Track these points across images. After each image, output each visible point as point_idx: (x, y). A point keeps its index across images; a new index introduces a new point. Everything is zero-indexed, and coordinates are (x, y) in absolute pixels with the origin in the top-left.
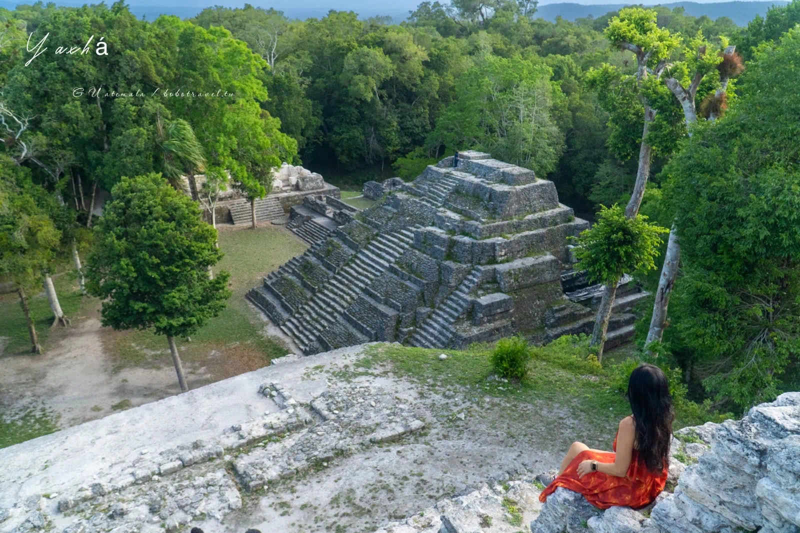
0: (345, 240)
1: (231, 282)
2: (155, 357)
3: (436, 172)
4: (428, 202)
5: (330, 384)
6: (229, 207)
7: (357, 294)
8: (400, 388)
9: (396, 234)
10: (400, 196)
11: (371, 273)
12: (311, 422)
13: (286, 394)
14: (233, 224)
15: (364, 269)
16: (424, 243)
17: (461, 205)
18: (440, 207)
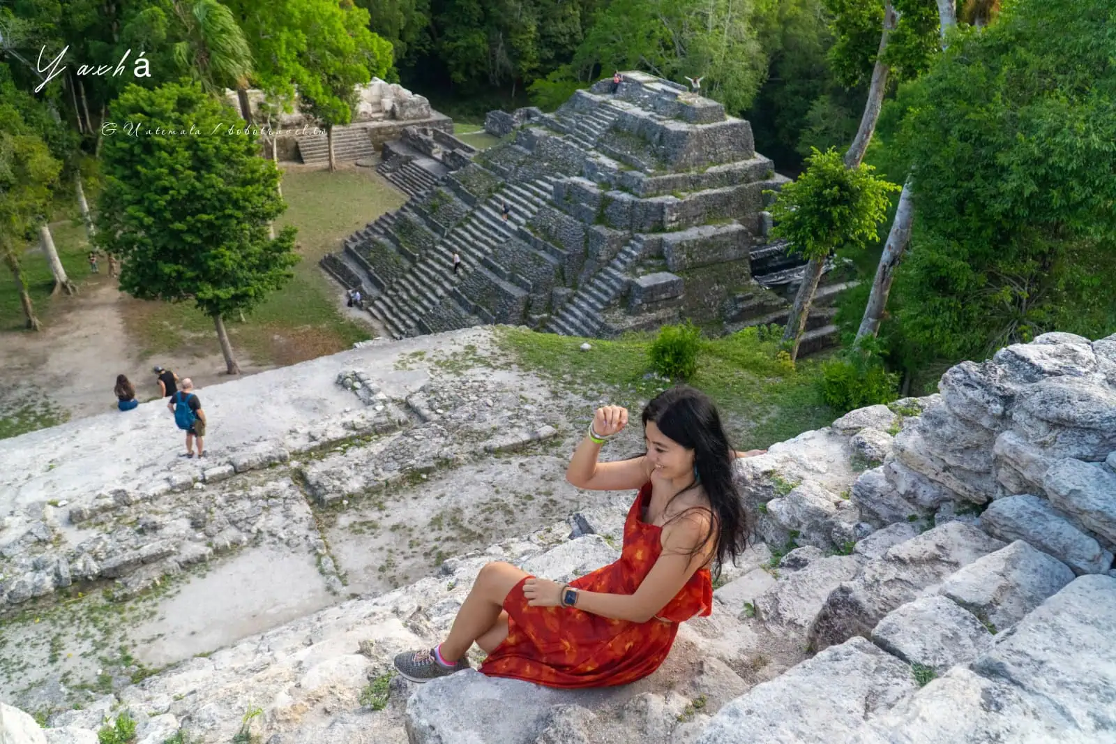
0: (458, 192)
1: (299, 243)
2: (196, 341)
3: (588, 99)
4: (575, 142)
5: (432, 376)
6: (297, 139)
7: (472, 266)
8: (526, 384)
9: (529, 186)
10: (537, 131)
11: (493, 238)
12: (406, 423)
13: (373, 386)
14: (303, 163)
15: (483, 232)
16: (567, 199)
17: (621, 149)
18: (590, 150)
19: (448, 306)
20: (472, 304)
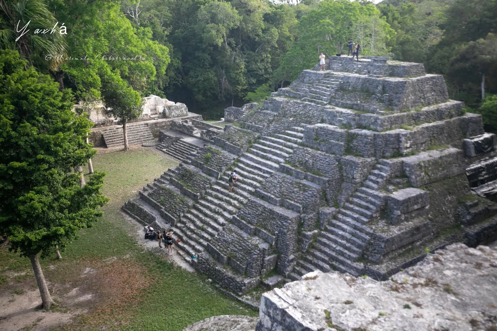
0: (224, 146)
3: (315, 73)
4: (311, 101)
6: (102, 133)
7: (245, 198)
9: (280, 135)
11: (258, 175)
14: (106, 147)
15: (249, 172)
16: (316, 139)
17: (351, 100)
18: (326, 105)
19: (231, 231)
20: (252, 227)
